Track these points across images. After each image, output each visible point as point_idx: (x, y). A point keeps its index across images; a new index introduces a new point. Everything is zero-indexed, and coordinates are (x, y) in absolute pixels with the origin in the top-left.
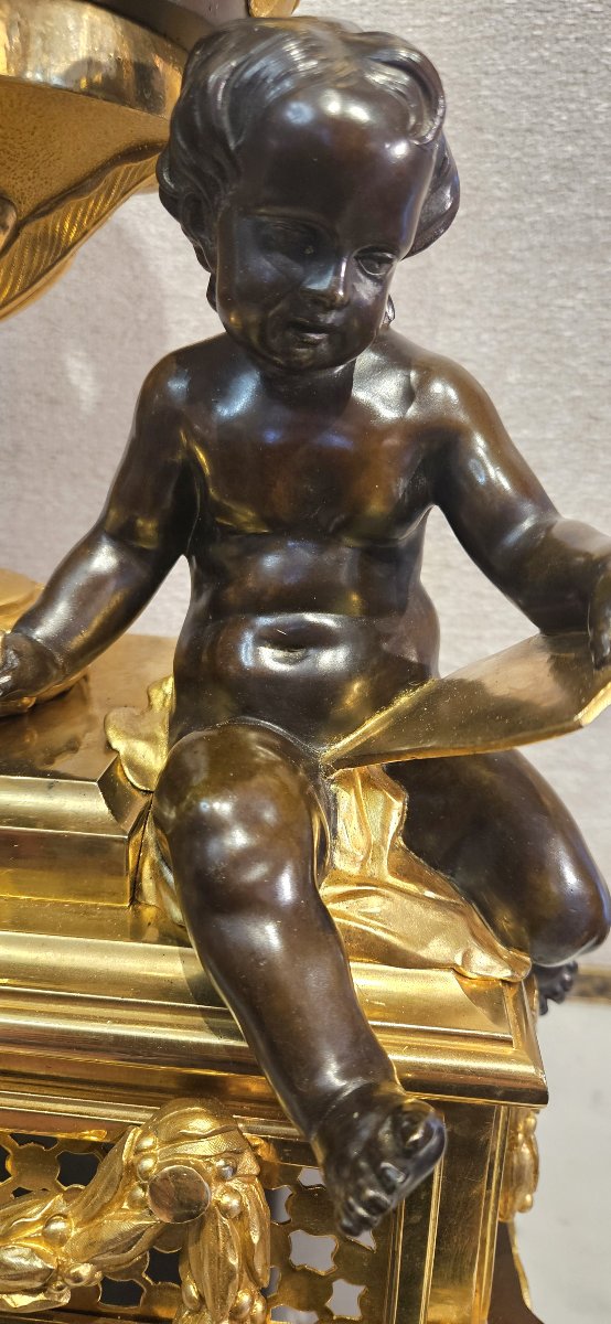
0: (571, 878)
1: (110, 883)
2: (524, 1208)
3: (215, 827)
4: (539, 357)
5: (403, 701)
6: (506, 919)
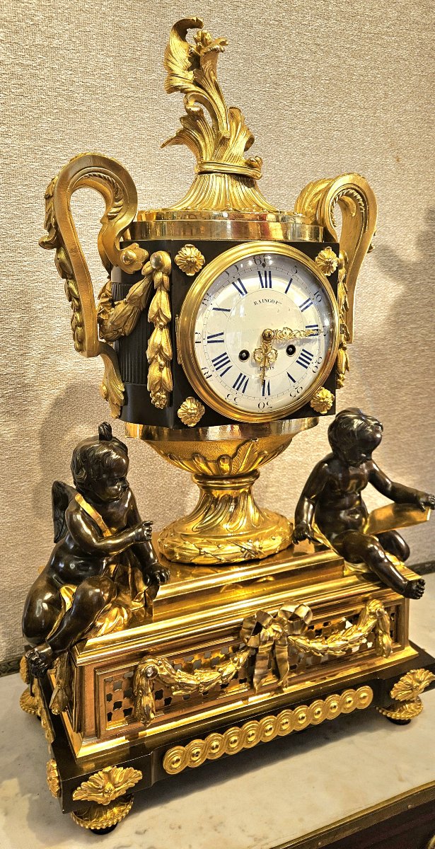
1: (343, 569)
3: (372, 550)
5: (368, 520)
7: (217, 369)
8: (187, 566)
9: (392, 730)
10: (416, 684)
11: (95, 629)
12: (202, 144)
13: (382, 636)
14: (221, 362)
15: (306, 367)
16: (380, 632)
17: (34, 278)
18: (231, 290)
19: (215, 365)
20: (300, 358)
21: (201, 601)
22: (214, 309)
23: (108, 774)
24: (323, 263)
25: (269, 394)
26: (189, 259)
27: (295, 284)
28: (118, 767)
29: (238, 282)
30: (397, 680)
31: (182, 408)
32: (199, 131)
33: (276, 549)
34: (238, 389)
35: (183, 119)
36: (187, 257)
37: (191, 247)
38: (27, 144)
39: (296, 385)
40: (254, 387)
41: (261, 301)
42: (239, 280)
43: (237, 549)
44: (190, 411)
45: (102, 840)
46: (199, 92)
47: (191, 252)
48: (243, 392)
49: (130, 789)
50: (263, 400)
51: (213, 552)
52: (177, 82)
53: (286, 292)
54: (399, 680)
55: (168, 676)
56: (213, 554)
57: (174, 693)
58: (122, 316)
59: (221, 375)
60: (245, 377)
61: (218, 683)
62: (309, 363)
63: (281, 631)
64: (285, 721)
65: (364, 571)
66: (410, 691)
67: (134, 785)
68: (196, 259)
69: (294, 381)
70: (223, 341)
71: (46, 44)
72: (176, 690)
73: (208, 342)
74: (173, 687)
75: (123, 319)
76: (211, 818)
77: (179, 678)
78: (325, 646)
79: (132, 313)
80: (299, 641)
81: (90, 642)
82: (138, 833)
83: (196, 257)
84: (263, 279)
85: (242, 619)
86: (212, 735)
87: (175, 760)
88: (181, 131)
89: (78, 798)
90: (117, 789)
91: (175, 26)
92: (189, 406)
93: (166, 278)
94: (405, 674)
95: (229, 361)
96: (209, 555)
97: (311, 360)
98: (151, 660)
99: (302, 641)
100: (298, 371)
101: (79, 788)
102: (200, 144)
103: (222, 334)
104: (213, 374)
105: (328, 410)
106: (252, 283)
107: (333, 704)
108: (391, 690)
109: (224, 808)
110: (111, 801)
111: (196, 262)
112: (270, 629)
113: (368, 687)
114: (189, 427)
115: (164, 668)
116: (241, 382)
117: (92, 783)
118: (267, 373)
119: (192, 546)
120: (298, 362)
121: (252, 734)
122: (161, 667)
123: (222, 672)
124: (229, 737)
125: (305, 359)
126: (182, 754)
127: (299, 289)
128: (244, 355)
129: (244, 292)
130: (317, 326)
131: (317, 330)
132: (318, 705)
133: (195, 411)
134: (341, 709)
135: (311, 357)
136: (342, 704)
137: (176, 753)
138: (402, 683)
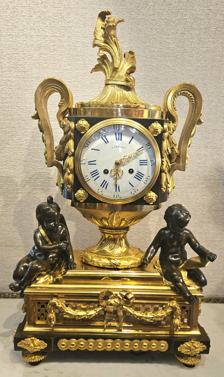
0: (203, 279)
1: (161, 282)
2: (200, 315)
3: (175, 275)
4: (187, 202)
5: (185, 262)
6: (198, 283)
7: (93, 177)
8: (86, 265)
9: (181, 368)
10: (193, 348)
11: (35, 281)
12: (107, 71)
13: (175, 319)
14: (95, 174)
15: (140, 180)
16: (175, 317)
17: (56, 131)
18: (100, 141)
19: (92, 175)
20: (137, 174)
21: (86, 281)
22: (92, 149)
23: (32, 340)
24: (152, 130)
25: (119, 191)
26: (81, 126)
27: (135, 139)
28: (37, 339)
29: (104, 137)
30: (183, 343)
31: (77, 193)
32: (106, 65)
33: (129, 266)
34: (103, 187)
35: (98, 59)
36: (81, 125)
37: (83, 120)
38: (56, 71)
39: (134, 188)
40: (111, 187)
41: (116, 147)
42: (105, 136)
43: (108, 262)
44: (80, 195)
45: (31, 367)
46: (106, 46)
47: (83, 123)
48: (106, 189)
49: (42, 350)
50: (116, 194)
51: (98, 261)
52: (97, 42)
53: (129, 143)
54: (184, 343)
55: (61, 307)
56: (97, 262)
57: (64, 316)
58: (59, 150)
59: (95, 180)
60: (106, 182)
61: (85, 317)
63: (118, 303)
64: (118, 344)
65: (173, 286)
66: (189, 350)
67: (44, 349)
68: (85, 126)
69: (133, 187)
70: (96, 164)
71: (66, 25)
72: (65, 315)
73: (89, 164)
74: (64, 313)
75: (60, 151)
76: (76, 374)
77: (67, 310)
78: (142, 315)
79: (62, 149)
80: (128, 309)
81: (32, 285)
82: (45, 369)
83: (85, 125)
84: (117, 136)
85: (100, 293)
86: (81, 339)
87: (63, 344)
88: (97, 65)
89: (20, 346)
90: (35, 347)
91: (99, 15)
92: (81, 192)
93: (72, 134)
94: (188, 341)
95: (98, 174)
96: (96, 262)
97: (143, 177)
98: (56, 299)
99: (130, 310)
100: (135, 182)
101: (21, 342)
102: (105, 71)
103: (96, 161)
104: (91, 179)
105: (153, 203)
106: (111, 138)
107: (145, 344)
108: (179, 347)
109: (83, 372)
110: (34, 352)
111: (84, 127)
112: (113, 300)
113: (166, 342)
114: (80, 202)
115: (61, 304)
116: (104, 184)
117: (26, 342)
118: (118, 181)
119: (90, 257)
120: (135, 177)
121: (100, 345)
122: (59, 303)
123: (87, 313)
124: (89, 342)
125: (139, 176)
126: (66, 343)
127: (137, 142)
128: (106, 172)
129: (107, 142)
130: (147, 160)
131: (147, 162)
132: (136, 342)
133: (83, 195)
134: (149, 348)
135: (143, 176)
136: (149, 345)
137: (64, 342)
138: (185, 345)
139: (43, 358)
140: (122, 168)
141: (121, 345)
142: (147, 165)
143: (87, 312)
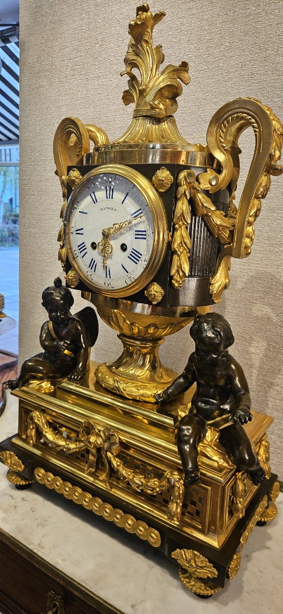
5: (224, 416)
7: (80, 252)
10: (193, 563)
13: (172, 501)
14: (82, 248)
15: (136, 263)
16: (172, 498)
18: (89, 199)
19: (79, 250)
20: (131, 255)
22: (80, 212)
23: (11, 455)
24: (157, 181)
25: (110, 277)
26: (71, 178)
27: (130, 196)
29: (93, 194)
30: (181, 547)
31: (68, 274)
33: (136, 396)
34: (92, 268)
37: (74, 170)
39: (129, 275)
40: (101, 269)
41: (105, 208)
42: (94, 192)
43: (112, 383)
44: (69, 277)
47: (74, 174)
48: (95, 271)
49: (19, 471)
50: (107, 281)
53: (122, 203)
54: (182, 549)
55: (39, 426)
59: (83, 257)
60: (95, 261)
61: (63, 449)
62: (138, 261)
64: (97, 504)
66: (186, 563)
67: (22, 471)
69: (127, 272)
70: (82, 234)
73: (77, 233)
78: (127, 475)
80: (113, 460)
83: (74, 177)
84: (108, 192)
87: (40, 475)
90: (11, 464)
92: (71, 274)
95: (86, 248)
97: (140, 258)
98: (37, 413)
99: (114, 462)
100: (129, 265)
103: (82, 229)
104: (79, 255)
105: (157, 302)
106: (101, 195)
107: (130, 522)
108: (174, 551)
112: (95, 438)
113: (158, 533)
115: (40, 421)
116: (93, 264)
118: (108, 261)
119: (99, 371)
120: (129, 257)
121: (77, 496)
122: (39, 419)
124: (65, 486)
125: (135, 257)
126: (43, 475)
127: (132, 201)
128: (94, 246)
129: (95, 201)
130: (145, 231)
131: (145, 235)
132: (119, 514)
133: (72, 278)
134: (134, 530)
135: (140, 256)
136: (135, 527)
137: (41, 472)
138: (183, 552)
139: (24, 483)
140: (112, 242)
141: (100, 507)
142: (145, 239)
143: (68, 443)
